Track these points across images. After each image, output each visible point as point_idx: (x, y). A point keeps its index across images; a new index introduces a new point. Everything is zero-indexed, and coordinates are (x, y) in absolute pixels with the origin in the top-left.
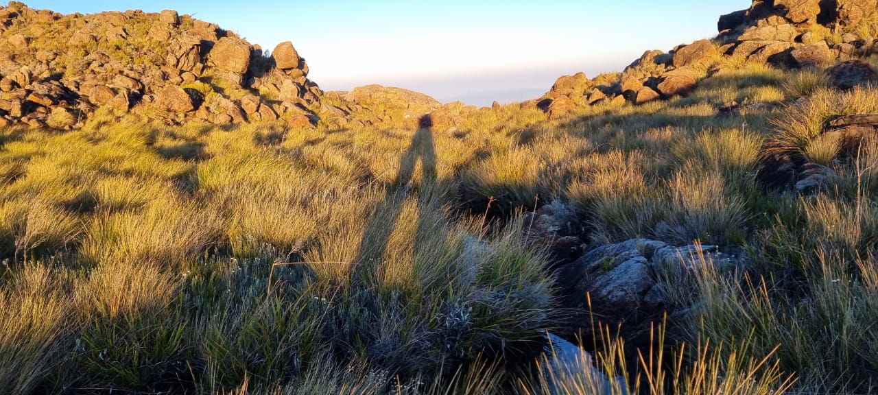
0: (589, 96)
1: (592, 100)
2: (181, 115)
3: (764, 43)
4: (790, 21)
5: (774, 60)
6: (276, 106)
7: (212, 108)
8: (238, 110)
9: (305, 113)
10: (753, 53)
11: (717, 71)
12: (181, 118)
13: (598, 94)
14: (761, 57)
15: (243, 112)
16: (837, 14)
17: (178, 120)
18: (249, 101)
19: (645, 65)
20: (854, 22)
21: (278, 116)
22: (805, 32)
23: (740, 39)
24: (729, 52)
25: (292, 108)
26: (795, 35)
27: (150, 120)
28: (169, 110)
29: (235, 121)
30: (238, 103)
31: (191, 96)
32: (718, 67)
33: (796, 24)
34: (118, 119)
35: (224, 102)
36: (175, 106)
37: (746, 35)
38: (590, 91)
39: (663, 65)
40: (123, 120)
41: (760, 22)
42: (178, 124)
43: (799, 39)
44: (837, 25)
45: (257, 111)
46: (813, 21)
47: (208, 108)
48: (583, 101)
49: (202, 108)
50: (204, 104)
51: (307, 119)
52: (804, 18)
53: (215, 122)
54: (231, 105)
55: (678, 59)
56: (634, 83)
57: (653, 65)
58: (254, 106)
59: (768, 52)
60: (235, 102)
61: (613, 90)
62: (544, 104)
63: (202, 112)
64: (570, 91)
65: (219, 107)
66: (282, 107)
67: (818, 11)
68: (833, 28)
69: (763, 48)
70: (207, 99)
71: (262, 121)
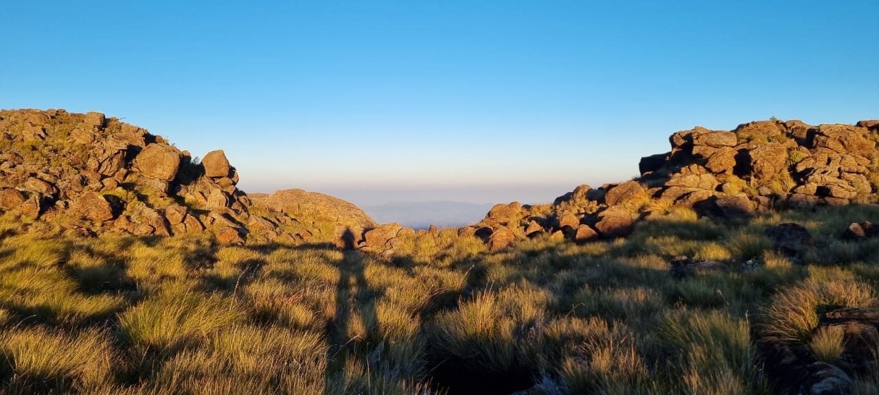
0: (526, 227)
1: (530, 231)
2: (98, 224)
3: (690, 189)
4: (709, 170)
5: (699, 207)
6: (202, 217)
7: (133, 218)
8: (161, 221)
9: (234, 225)
10: (679, 198)
11: (649, 213)
12: (97, 228)
13: (535, 227)
14: (687, 203)
15: (167, 224)
16: (752, 168)
17: (94, 230)
18: (174, 212)
19: (578, 200)
20: (767, 177)
21: (204, 228)
22: (725, 182)
23: (667, 184)
24: (657, 196)
25: (220, 220)
26: (716, 184)
27: (63, 230)
28: (85, 219)
29: (157, 233)
30: (162, 213)
31: (111, 205)
32: (649, 210)
33: (716, 174)
34: (26, 227)
35: (148, 212)
36: (93, 215)
37: (673, 181)
38: (526, 221)
39: (596, 202)
40: (31, 229)
41: (683, 169)
42: (94, 235)
43: (719, 189)
44: (752, 178)
45: (183, 221)
46: (730, 172)
47: (128, 218)
48: (520, 233)
49: (122, 218)
50: (124, 213)
51: (236, 233)
52: (722, 169)
53: (136, 233)
54: (155, 215)
55: (610, 198)
56: (569, 217)
57: (585, 201)
58: (180, 217)
59: (693, 199)
60: (159, 212)
61: (550, 223)
62: (484, 233)
63: (121, 222)
64: (506, 220)
65: (142, 218)
66: (209, 218)
67: (734, 163)
68: (748, 180)
69: (688, 194)
70: (128, 208)
71: (186, 233)
